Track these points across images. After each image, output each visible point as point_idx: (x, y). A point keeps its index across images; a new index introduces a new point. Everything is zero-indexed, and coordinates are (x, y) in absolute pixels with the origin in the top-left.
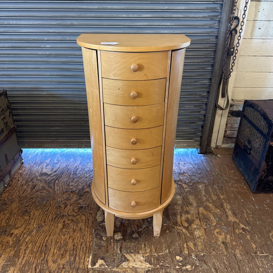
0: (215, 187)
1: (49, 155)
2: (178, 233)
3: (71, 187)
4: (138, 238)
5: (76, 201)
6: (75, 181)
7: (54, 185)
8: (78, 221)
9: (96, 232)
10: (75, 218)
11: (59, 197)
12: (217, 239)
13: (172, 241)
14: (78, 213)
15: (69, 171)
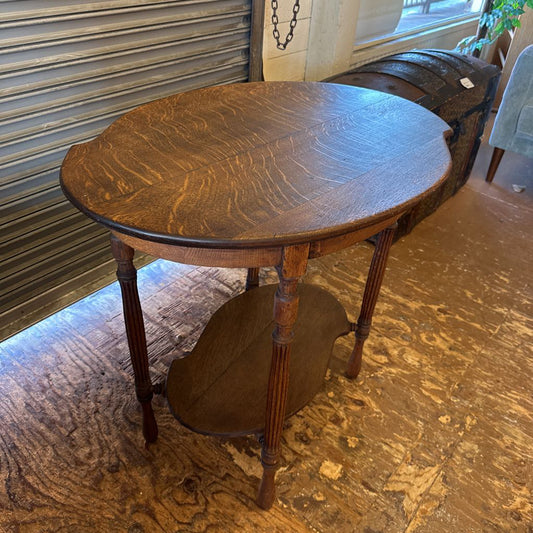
0: (335, 269)
2: (393, 380)
3: (93, 462)
4: (361, 442)
5: (153, 482)
6: (81, 441)
8: (224, 515)
9: (291, 501)
10: (210, 517)
11: (100, 508)
12: (440, 349)
13: (405, 401)
14: (202, 501)
15: (23, 428)
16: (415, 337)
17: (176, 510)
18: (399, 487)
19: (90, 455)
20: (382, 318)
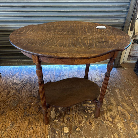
0: (126, 90)
1: (18, 70)
2: (107, 126)
3: (33, 93)
4: (80, 131)
5: (36, 103)
6: (35, 88)
7: (22, 91)
8: (39, 118)
9: (51, 127)
10: (36, 117)
11: (25, 101)
12: (133, 131)
14: (38, 113)
15: (31, 81)
16: (129, 122)
17: (34, 111)
19: (34, 92)
20: (125, 110)
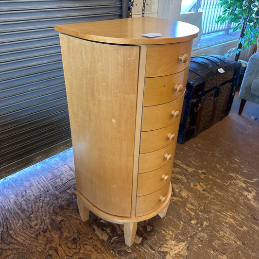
2: (174, 203)
3: (37, 227)
4: (153, 229)
5: (60, 238)
6: (34, 219)
8: (87, 254)
9: (116, 251)
10: (81, 255)
11: (36, 246)
12: (198, 190)
13: (177, 213)
14: (78, 247)
15: (12, 211)
16: (188, 184)
17: (67, 250)
18: (165, 250)
19: (36, 225)
20: (175, 175)
